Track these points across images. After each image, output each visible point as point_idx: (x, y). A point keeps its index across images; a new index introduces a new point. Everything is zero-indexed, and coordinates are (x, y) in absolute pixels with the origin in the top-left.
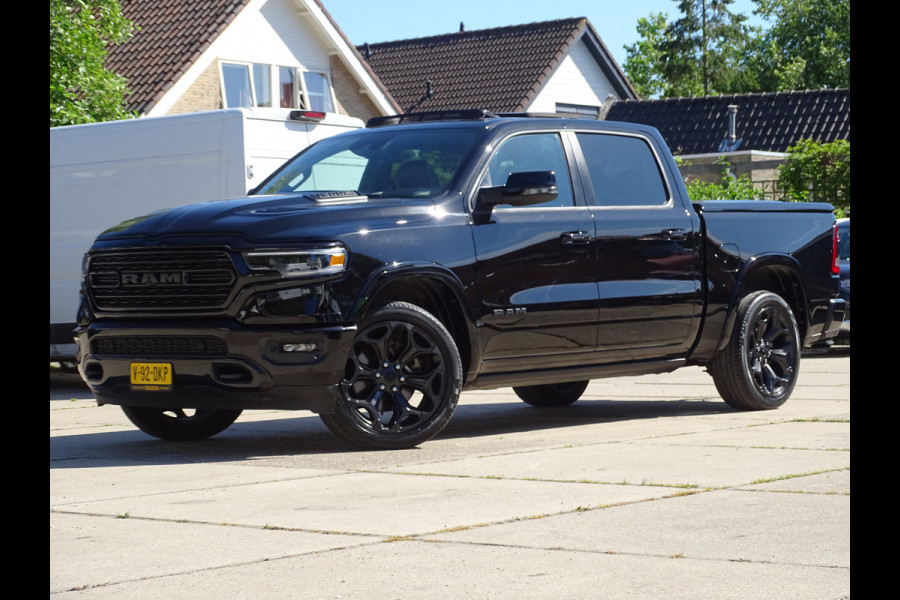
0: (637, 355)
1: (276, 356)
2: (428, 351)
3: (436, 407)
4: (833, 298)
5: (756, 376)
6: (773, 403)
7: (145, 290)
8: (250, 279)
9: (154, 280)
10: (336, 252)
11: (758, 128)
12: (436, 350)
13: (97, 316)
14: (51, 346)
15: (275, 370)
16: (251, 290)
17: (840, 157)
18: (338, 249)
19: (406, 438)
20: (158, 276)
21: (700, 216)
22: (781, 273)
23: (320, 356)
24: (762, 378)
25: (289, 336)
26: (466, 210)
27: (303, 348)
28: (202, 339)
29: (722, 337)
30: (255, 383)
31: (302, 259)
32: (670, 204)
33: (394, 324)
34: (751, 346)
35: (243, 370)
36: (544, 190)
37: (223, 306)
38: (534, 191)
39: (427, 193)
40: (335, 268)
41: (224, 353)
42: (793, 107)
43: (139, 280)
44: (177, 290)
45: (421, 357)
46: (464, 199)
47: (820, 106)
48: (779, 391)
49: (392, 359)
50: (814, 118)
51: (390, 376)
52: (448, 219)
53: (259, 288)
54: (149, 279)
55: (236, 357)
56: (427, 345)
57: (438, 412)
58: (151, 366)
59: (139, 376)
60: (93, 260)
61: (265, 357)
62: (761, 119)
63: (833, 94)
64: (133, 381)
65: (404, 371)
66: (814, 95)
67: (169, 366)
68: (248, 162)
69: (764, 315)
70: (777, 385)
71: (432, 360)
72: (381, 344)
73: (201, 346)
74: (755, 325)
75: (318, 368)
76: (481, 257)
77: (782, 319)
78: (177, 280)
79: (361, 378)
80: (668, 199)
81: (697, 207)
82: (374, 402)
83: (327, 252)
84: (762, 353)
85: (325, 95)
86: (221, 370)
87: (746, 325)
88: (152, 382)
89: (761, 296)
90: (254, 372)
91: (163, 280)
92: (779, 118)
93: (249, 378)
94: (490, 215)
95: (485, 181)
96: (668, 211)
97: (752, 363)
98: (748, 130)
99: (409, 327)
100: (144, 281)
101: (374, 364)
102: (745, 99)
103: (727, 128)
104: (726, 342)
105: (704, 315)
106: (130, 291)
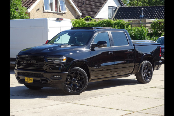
0: (122, 74)
1: (53, 78)
2: (81, 76)
3: (83, 87)
4: (160, 61)
5: (144, 77)
6: (147, 82)
7: (28, 64)
8: (48, 63)
9: (30, 62)
10: (64, 58)
11: (147, 13)
12: (83, 76)
13: (19, 67)
14: (10, 62)
15: (52, 80)
16: (48, 65)
17: (163, 22)
18: (65, 58)
19: (77, 93)
20: (30, 61)
21: (134, 47)
22: (150, 57)
23: (61, 78)
24: (146, 77)
25: (55, 74)
26: (89, 49)
27: (58, 76)
28: (39, 74)
29: (138, 70)
30: (48, 83)
31: (58, 59)
32: (129, 45)
33: (75, 71)
34: (144, 71)
35: (46, 80)
36: (105, 45)
37: (43, 68)
38: (102, 45)
39: (82, 45)
40: (64, 61)
41: (43, 77)
42: (154, 9)
43: (27, 62)
44: (34, 64)
45: (80, 77)
46: (89, 46)
47: (159, 9)
48: (148, 80)
49: (75, 78)
50: (158, 11)
51: (74, 81)
52: (86, 50)
53: (50, 65)
54: (29, 62)
55: (45, 78)
56: (81, 75)
57: (83, 88)
58: (29, 78)
59: (27, 80)
60: (18, 57)
61: (50, 78)
62: (148, 11)
63: (162, 7)
64: (25, 81)
65: (77, 80)
66: (158, 7)
67: (32, 78)
68: (48, 28)
69: (146, 65)
70: (148, 79)
71: (82, 78)
72: (73, 75)
73: (38, 75)
74: (144, 67)
75: (60, 80)
76: (92, 56)
77: (150, 66)
78: (34, 62)
79: (69, 81)
80: (128, 44)
81: (134, 45)
82: (71, 86)
83: (63, 58)
84: (146, 72)
85: (64, 5)
86: (42, 80)
87: (143, 67)
88: (29, 81)
89: (146, 62)
90: (48, 80)
91: (31, 62)
92: (151, 11)
93: (47, 82)
94: (94, 49)
95: (93, 43)
96: (128, 46)
97: (144, 75)
98: (145, 13)
99: (78, 72)
100: (28, 62)
101: (71, 79)
102: (145, 7)
103: (141, 13)
104: (139, 71)
105: (135, 66)
106: (25, 63)
